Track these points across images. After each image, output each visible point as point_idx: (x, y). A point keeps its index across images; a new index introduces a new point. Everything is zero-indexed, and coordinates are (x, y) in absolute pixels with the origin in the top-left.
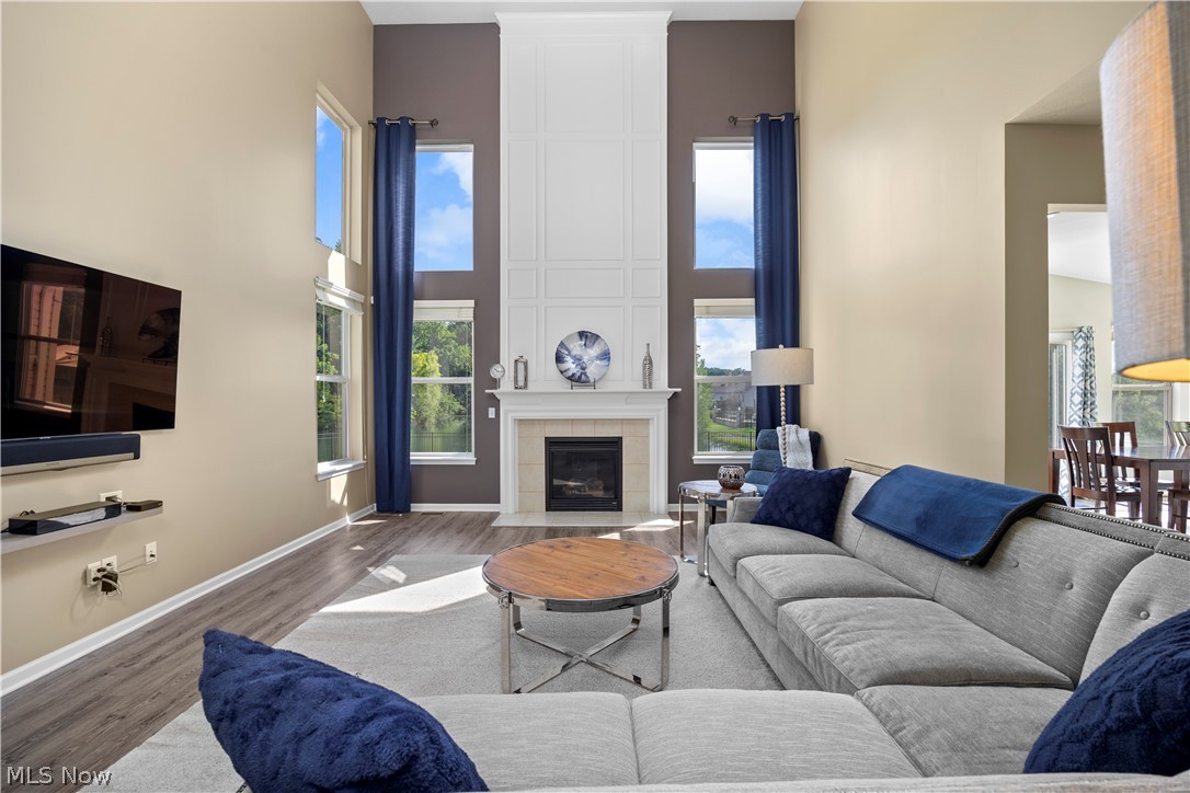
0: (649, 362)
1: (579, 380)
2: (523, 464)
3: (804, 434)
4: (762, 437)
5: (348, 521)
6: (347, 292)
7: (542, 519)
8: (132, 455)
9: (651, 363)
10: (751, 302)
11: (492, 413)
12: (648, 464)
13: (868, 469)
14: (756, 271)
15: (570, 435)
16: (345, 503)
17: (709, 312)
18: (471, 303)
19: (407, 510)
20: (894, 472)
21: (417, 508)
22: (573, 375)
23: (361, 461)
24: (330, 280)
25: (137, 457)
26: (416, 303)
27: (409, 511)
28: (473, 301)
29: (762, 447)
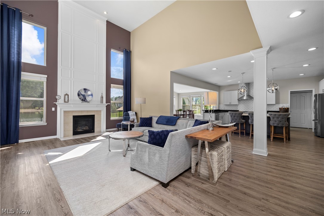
0: (102, 97)
1: (84, 101)
2: (65, 123)
3: (134, 113)
4: (125, 113)
7: (72, 137)
9: (103, 97)
10: (123, 86)
11: (53, 109)
12: (101, 121)
13: (155, 117)
14: (124, 80)
15: (80, 115)
17: (114, 87)
18: (46, 76)
20: (160, 116)
22: (83, 99)
26: (22, 73)
27: (18, 143)
28: (47, 76)
29: (125, 116)
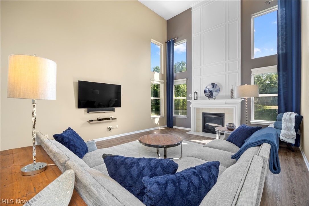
2: (197, 119)
3: (293, 116)
4: (279, 116)
5: (159, 128)
6: (159, 80)
7: (202, 134)
8: (113, 111)
10: (276, 66)
14: (278, 55)
15: (209, 112)
16: (159, 124)
17: (257, 73)
18: (186, 79)
19: (172, 127)
21: (174, 127)
22: (209, 96)
23: (163, 116)
24: (155, 79)
25: (114, 111)
26: (174, 81)
27: (173, 128)
29: (278, 120)
